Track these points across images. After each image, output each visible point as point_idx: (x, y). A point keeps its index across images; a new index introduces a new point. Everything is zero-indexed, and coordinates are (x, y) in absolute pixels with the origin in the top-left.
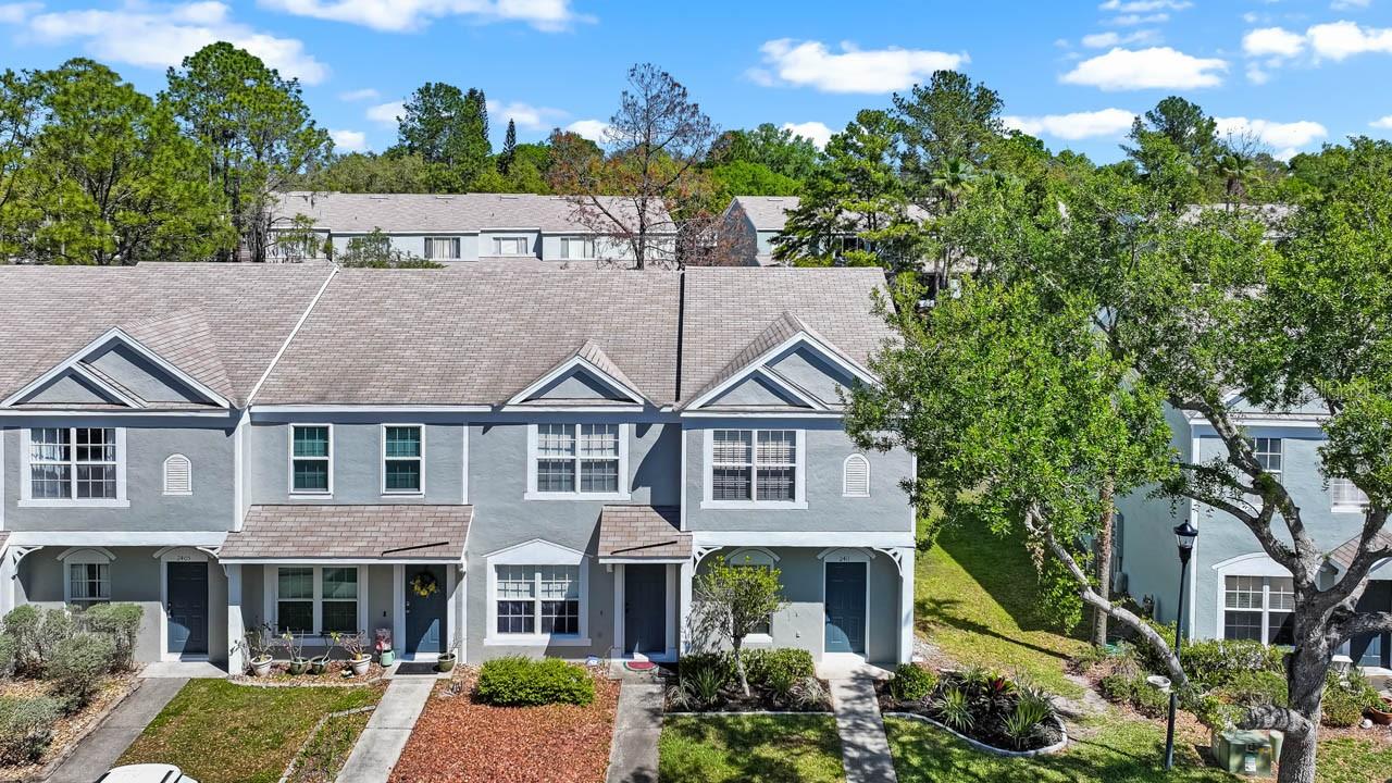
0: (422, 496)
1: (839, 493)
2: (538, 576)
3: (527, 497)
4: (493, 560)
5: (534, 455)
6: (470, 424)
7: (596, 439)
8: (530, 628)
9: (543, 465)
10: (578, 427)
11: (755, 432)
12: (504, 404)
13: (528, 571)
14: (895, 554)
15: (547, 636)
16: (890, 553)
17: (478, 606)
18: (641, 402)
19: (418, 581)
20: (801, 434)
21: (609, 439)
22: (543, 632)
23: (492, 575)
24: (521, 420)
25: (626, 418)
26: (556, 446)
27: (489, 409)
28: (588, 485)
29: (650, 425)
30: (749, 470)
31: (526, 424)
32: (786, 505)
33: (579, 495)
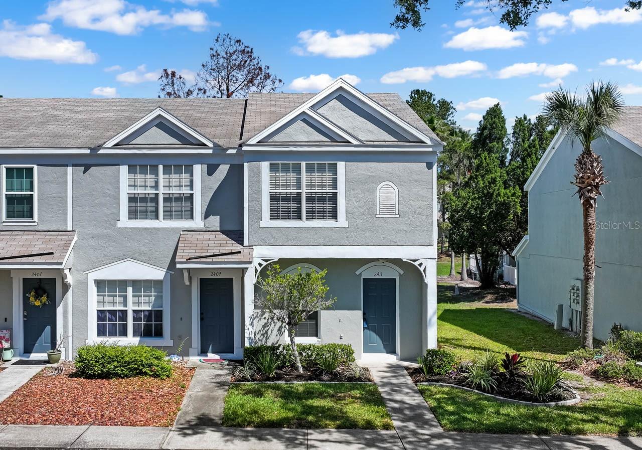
0: (35, 224)
1: (373, 214)
2: (130, 290)
3: (119, 224)
4: (93, 276)
5: (125, 192)
6: (73, 165)
7: (174, 178)
8: (124, 333)
9: (132, 199)
10: (161, 167)
11: (303, 164)
12: (100, 147)
13: (120, 285)
14: (421, 265)
15: (138, 339)
16: (416, 264)
17: (81, 313)
19: (33, 293)
20: (341, 166)
21: (185, 177)
22: (134, 335)
23: (92, 289)
24: (113, 161)
25: (199, 158)
26: (144, 185)
27: (88, 152)
28: (169, 215)
29: (219, 165)
30: (299, 194)
31: (119, 165)
32: (329, 224)
33: (162, 223)
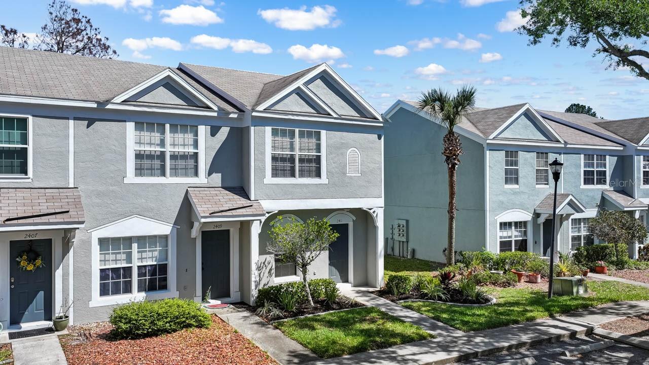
0: (30, 180)
1: (345, 174)
2: (135, 246)
3: (126, 181)
4: (97, 234)
5: (131, 148)
6: (75, 119)
7: (180, 137)
8: (128, 289)
9: (139, 156)
10: (167, 126)
11: (297, 130)
12: (108, 102)
13: (128, 241)
14: (374, 212)
15: (143, 294)
16: (371, 211)
17: (83, 274)
18: (216, 108)
19: (25, 257)
20: (323, 133)
21: (190, 137)
22: (139, 291)
23: (96, 247)
24: (120, 117)
25: (204, 120)
26: (150, 142)
27: (95, 106)
28: (175, 172)
29: (220, 127)
30: (293, 156)
31: (125, 121)
32: (316, 181)
33: (169, 180)
